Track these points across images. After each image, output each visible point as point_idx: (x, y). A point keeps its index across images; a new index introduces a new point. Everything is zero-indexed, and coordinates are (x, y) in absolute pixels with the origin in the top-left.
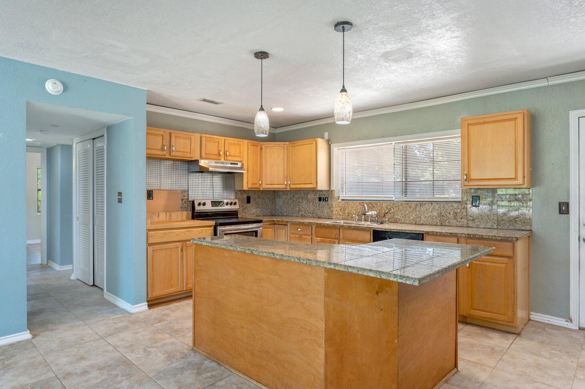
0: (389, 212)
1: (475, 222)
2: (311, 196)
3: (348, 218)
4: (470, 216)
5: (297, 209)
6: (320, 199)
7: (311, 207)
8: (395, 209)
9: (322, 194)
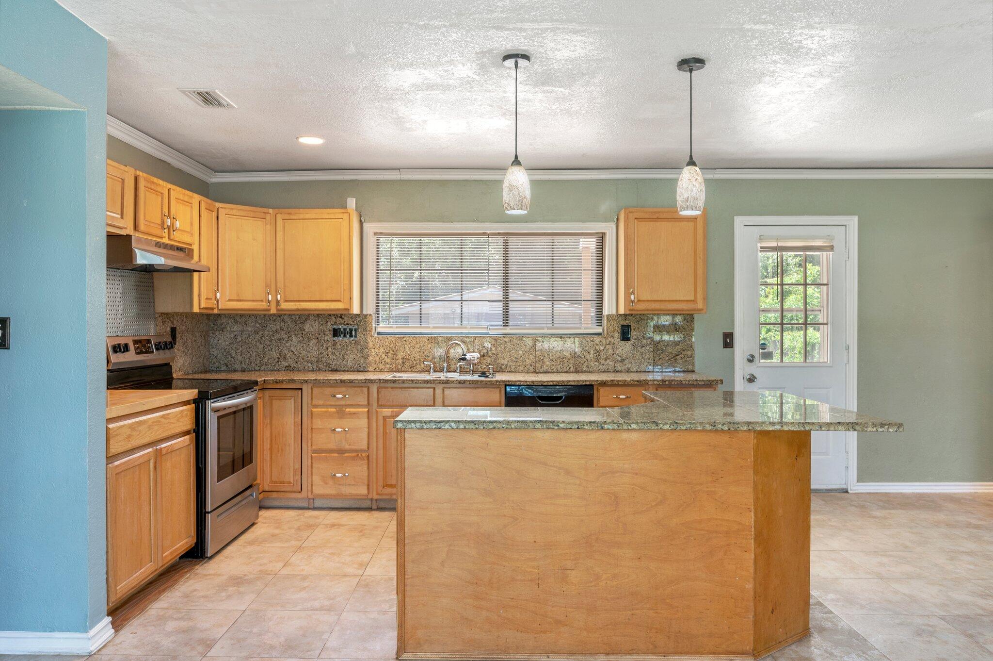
0: (488, 354)
1: (624, 363)
2: (312, 326)
3: (403, 369)
4: (618, 355)
5: (275, 354)
6: (336, 333)
7: (313, 350)
8: (499, 349)
9: (342, 322)
